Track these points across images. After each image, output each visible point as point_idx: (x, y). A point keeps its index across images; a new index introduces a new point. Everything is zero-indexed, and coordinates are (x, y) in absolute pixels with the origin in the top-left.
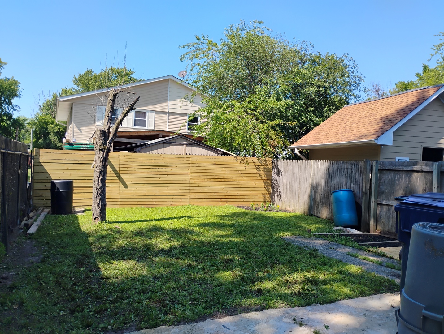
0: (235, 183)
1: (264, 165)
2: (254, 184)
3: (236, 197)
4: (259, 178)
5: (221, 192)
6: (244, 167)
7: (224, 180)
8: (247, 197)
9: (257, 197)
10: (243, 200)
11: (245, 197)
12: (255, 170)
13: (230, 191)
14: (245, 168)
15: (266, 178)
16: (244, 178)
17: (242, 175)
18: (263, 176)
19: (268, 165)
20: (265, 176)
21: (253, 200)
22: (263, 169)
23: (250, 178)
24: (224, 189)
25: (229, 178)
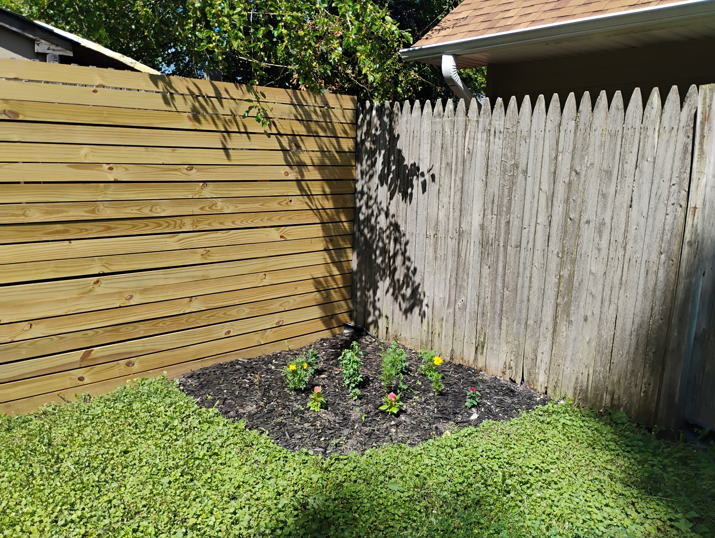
0: (171, 242)
1: (322, 134)
2: (274, 234)
3: (183, 323)
4: (298, 203)
5: (86, 305)
6: (215, 140)
7: (94, 230)
8: (245, 311)
9: (292, 303)
10: (220, 331)
11: (234, 313)
12: (279, 157)
13: (145, 290)
14: (225, 149)
15: (329, 204)
16: (220, 205)
17: (208, 192)
18: (316, 189)
19: (340, 133)
20: (328, 190)
21: (276, 318)
22: (316, 157)
23: (256, 206)
24: (99, 290)
25: (131, 212)
